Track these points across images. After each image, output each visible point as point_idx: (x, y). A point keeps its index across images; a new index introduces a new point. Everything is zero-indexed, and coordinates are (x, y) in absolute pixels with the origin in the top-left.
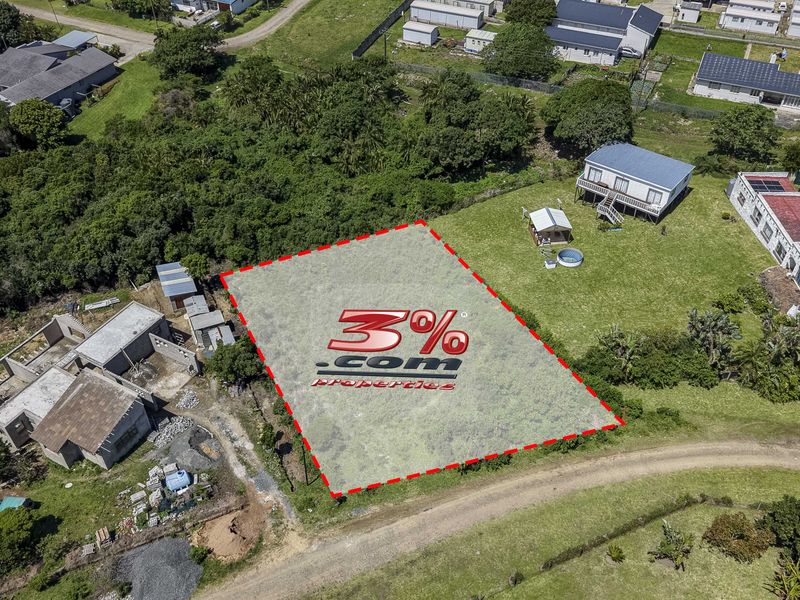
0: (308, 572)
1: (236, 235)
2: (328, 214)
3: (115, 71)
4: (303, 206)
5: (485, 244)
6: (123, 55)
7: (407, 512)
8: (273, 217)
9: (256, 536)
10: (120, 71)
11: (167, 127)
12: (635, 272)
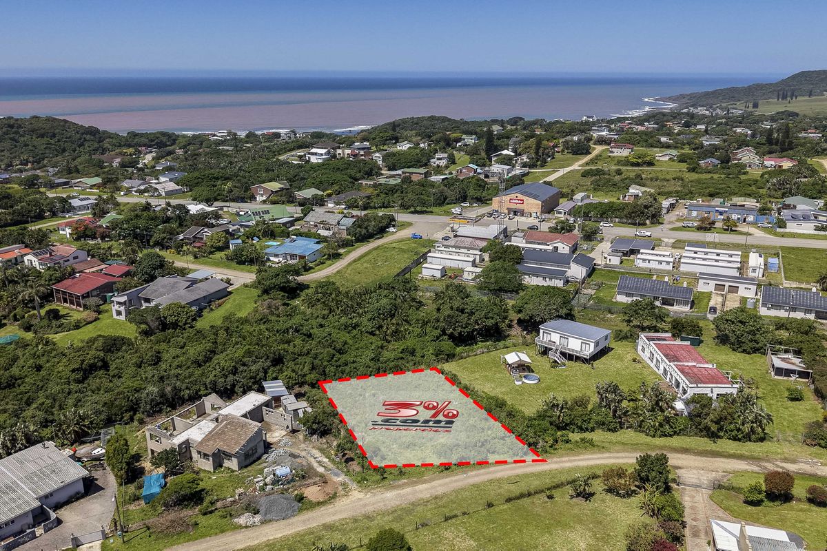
0: (365, 505)
1: (313, 368)
2: (372, 359)
3: (226, 293)
4: (356, 356)
5: (477, 375)
6: (233, 284)
7: (425, 482)
8: (337, 361)
9: (333, 492)
10: (230, 293)
11: (265, 320)
12: (573, 385)
